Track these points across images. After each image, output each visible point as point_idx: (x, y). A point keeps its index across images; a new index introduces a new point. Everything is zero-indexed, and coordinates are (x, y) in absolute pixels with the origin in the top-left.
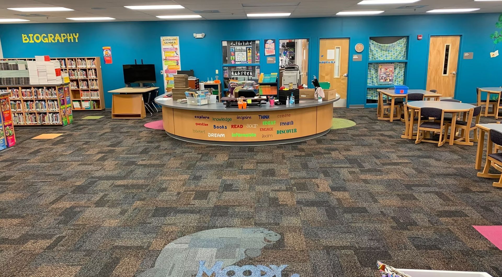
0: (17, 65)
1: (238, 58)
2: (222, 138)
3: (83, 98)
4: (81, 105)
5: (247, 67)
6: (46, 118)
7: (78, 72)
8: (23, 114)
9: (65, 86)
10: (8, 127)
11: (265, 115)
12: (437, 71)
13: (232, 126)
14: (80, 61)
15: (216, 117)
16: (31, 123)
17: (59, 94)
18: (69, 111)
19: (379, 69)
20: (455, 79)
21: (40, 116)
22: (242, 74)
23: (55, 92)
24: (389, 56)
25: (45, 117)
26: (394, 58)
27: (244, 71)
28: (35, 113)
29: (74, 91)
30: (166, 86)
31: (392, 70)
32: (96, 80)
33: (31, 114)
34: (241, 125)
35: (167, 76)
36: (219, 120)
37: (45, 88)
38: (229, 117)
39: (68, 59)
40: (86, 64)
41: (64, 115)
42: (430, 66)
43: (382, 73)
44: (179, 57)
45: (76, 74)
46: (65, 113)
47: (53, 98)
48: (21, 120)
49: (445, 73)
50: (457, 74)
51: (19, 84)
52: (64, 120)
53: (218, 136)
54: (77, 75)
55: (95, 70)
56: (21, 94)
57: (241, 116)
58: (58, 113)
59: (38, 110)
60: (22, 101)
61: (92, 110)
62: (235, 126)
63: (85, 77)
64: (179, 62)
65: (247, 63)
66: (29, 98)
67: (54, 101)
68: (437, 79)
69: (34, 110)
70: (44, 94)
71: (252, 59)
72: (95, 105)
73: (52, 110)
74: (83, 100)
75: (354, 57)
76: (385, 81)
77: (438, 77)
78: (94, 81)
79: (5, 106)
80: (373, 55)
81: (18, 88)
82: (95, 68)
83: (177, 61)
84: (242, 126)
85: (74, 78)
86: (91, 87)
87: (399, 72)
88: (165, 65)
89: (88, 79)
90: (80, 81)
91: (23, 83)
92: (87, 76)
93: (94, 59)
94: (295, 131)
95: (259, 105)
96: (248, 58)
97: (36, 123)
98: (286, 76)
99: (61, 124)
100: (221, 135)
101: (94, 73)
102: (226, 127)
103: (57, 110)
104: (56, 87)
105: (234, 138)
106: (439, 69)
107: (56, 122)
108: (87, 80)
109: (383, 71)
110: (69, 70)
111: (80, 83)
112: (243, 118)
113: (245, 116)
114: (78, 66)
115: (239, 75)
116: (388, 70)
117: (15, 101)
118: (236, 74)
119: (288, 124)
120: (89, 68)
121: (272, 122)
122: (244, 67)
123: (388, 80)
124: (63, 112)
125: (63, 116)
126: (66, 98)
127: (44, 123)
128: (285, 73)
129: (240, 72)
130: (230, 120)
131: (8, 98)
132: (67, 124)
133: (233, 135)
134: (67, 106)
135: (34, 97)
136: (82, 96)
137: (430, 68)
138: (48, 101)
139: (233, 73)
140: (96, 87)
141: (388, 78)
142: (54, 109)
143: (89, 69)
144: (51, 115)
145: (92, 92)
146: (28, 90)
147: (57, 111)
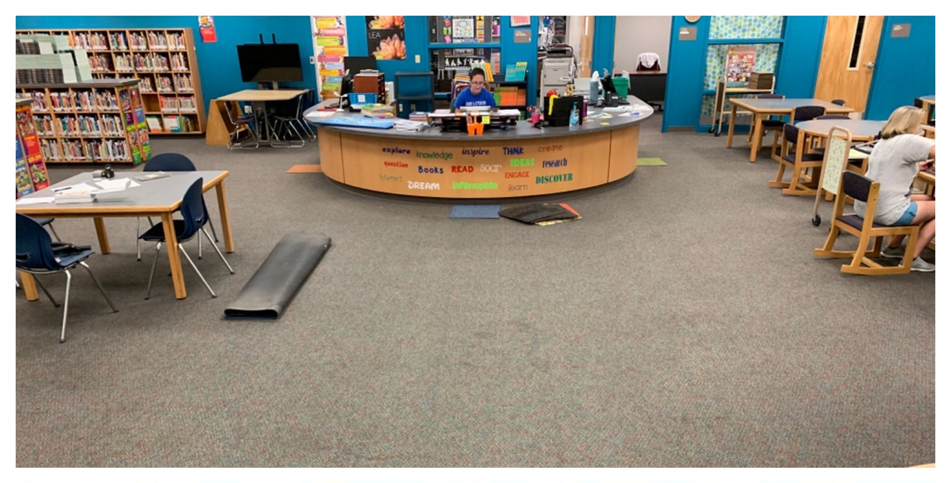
0: (36, 45)
1: (459, 32)
2: (435, 190)
3: (165, 110)
4: (162, 124)
5: (476, 50)
6: (102, 148)
7: (153, 60)
8: (56, 141)
9: (131, 87)
10: (35, 167)
11: (515, 148)
12: (837, 61)
13: (453, 169)
14: (154, 35)
15: (422, 150)
16: (74, 158)
17: (122, 102)
18: (143, 135)
19: (728, 56)
20: (870, 76)
21: (91, 146)
22: (465, 64)
23: (113, 99)
24: (749, 30)
25: (100, 147)
26: (758, 35)
27: (469, 58)
28: (79, 140)
29: (147, 97)
30: (320, 87)
31: (752, 60)
32: (188, 75)
33: (72, 140)
34: (469, 167)
35: (323, 68)
36: (429, 156)
37: (93, 90)
38: (448, 150)
39: (131, 32)
40: (165, 43)
41: (135, 143)
42: (825, 50)
43: (733, 65)
44: (344, 29)
45: (148, 62)
46: (135, 139)
47: (112, 110)
48: (55, 152)
49: (853, 64)
50: (876, 66)
51: (44, 81)
52: (136, 154)
53: (426, 187)
54: (151, 65)
55: (185, 54)
56: (49, 102)
57: (469, 149)
58: (123, 139)
59: (85, 133)
60: (53, 116)
61: (183, 133)
62: (458, 169)
63: (166, 68)
64: (345, 39)
65: (475, 42)
66: (67, 110)
67: (113, 117)
68: (837, 78)
69: (77, 133)
70: (94, 102)
71: (485, 32)
72: (189, 124)
73: (112, 133)
74: (166, 115)
75: (681, 33)
76: (738, 80)
77: (839, 74)
78: (185, 77)
79: (26, 126)
80: (718, 28)
81: (42, 91)
82: (185, 50)
83: (341, 36)
84: (471, 169)
85: (144, 69)
86: (179, 90)
87: (765, 63)
88: (318, 45)
89: (172, 72)
90: (157, 77)
91: (52, 81)
92: (169, 66)
93: (180, 33)
94: (570, 178)
95: (502, 127)
96: (478, 32)
97: (83, 158)
98: (550, 68)
99: (131, 161)
100: (432, 184)
101: (182, 60)
102: (441, 169)
103: (121, 133)
104: (116, 89)
105: (458, 191)
106: (842, 56)
107: (121, 157)
108: (169, 76)
109: (734, 61)
110: (135, 53)
111: (158, 81)
112: (474, 153)
113: (478, 149)
114: (151, 47)
115: (460, 65)
116: (745, 60)
117: (41, 116)
118: (453, 64)
119: (557, 164)
120: (174, 50)
121: (528, 160)
122: (469, 50)
123: (744, 79)
124: (133, 138)
125: (133, 146)
126: (136, 110)
127: (98, 158)
128: (548, 63)
129: (462, 59)
130: (449, 156)
131: (29, 110)
132: (140, 161)
133: (456, 186)
134: (139, 126)
135: (74, 109)
136: (162, 106)
137: (825, 55)
138: (102, 117)
139: (447, 62)
140: (188, 89)
141: (743, 75)
142: (115, 132)
143: (173, 53)
144: (110, 143)
145: (182, 99)
146: (63, 94)
147: (121, 136)
